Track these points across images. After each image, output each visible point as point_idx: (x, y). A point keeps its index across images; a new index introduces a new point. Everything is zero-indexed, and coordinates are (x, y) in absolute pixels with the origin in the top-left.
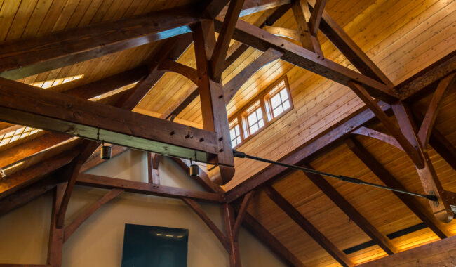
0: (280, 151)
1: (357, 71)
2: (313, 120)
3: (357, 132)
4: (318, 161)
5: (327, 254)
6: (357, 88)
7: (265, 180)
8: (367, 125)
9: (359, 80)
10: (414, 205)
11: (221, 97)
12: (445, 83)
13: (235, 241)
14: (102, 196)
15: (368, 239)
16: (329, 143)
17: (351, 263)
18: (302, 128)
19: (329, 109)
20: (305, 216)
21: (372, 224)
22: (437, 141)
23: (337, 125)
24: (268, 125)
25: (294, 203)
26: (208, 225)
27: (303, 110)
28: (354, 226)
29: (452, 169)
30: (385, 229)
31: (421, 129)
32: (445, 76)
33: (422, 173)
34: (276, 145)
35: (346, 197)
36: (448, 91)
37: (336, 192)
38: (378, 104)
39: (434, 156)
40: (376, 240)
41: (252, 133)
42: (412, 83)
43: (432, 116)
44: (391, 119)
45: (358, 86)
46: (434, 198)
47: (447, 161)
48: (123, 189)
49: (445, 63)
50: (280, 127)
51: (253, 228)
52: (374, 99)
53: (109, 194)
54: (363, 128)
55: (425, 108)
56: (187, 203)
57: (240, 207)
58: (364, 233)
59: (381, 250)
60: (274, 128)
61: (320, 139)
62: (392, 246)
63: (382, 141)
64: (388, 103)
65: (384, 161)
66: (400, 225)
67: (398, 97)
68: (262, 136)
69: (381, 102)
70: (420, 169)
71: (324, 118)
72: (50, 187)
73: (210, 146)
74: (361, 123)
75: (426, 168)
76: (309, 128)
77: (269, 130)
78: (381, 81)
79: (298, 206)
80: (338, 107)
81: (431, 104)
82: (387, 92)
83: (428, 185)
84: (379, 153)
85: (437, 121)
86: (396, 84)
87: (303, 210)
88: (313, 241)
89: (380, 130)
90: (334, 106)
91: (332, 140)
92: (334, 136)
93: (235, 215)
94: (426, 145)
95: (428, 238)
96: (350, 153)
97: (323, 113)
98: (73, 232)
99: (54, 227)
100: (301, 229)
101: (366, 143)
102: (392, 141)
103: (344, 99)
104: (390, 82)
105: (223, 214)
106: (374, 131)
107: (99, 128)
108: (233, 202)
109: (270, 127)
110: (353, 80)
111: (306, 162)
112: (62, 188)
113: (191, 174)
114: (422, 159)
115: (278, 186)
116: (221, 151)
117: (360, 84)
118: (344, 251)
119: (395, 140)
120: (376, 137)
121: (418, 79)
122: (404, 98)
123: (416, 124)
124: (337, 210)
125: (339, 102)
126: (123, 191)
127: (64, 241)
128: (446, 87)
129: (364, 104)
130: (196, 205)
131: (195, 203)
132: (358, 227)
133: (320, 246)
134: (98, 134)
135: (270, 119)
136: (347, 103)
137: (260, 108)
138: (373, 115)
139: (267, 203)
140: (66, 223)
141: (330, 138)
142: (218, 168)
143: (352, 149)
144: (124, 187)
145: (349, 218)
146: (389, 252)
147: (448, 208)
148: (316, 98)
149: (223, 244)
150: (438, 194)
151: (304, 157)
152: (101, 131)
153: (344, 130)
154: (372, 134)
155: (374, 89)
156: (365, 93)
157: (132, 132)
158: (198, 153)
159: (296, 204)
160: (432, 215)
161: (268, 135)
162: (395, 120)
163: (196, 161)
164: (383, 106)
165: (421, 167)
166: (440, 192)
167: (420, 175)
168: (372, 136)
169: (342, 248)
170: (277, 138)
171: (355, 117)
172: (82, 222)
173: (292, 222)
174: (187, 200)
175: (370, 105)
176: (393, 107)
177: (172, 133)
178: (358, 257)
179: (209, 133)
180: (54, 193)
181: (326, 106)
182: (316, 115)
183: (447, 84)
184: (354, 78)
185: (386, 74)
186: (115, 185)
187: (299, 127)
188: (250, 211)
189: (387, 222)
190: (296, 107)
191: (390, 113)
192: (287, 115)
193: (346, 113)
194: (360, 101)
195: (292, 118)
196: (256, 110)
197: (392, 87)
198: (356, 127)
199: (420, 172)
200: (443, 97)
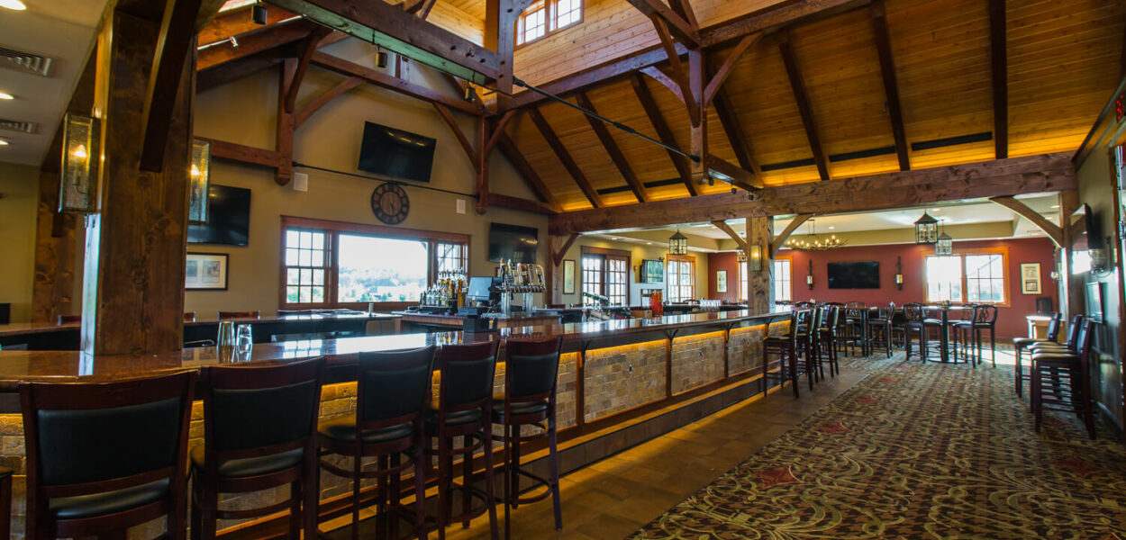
0: (557, 70)
1: (668, 5)
2: (602, 43)
3: (645, 71)
4: (595, 92)
5: (580, 190)
6: (659, 24)
7: (532, 101)
8: (658, 65)
9: (665, 14)
10: (680, 163)
11: (510, 11)
12: (748, 41)
13: (486, 161)
14: (340, 83)
15: (624, 183)
16: (612, 75)
17: (601, 203)
18: (587, 49)
19: (623, 35)
20: (566, 148)
21: (634, 170)
22: (721, 101)
23: (627, 57)
24: (548, 34)
25: (558, 133)
26: (459, 138)
27: (593, 27)
28: (614, 168)
29: (724, 132)
30: (644, 177)
31: (710, 85)
32: (751, 34)
33: (695, 132)
34: (553, 62)
35: (614, 138)
36: (749, 49)
37: (606, 130)
38: (676, 45)
39: (713, 117)
40: (633, 186)
41: (527, 40)
42: (718, 30)
43: (724, 73)
44: (683, 65)
45: (660, 21)
46: (697, 159)
47: (723, 123)
48: (363, 78)
49: (756, 18)
50: (562, 41)
51: (507, 150)
52: (672, 37)
53: (348, 83)
54: (653, 67)
55: (721, 62)
56: (438, 109)
57: (498, 125)
58: (622, 177)
59: (634, 196)
60: (554, 41)
61: (604, 69)
62: (645, 194)
63: (666, 88)
64: (686, 46)
65: (663, 108)
66: (659, 176)
67: (698, 43)
68: (538, 47)
69: (679, 43)
70: (694, 127)
71: (614, 44)
72: (277, 61)
73: (491, 68)
74: (652, 62)
75: (700, 128)
76: (595, 51)
77: (549, 41)
78: (687, 20)
79: (562, 136)
80: (633, 35)
81: (728, 61)
82: (689, 35)
83: (695, 146)
84: (660, 98)
85: (729, 79)
86: (702, 27)
87: (565, 142)
88: (569, 175)
89: (669, 74)
90: (628, 33)
91: (617, 73)
92: (620, 70)
93: (490, 132)
94: (709, 102)
95: (681, 192)
96: (631, 92)
97: (615, 38)
98: (305, 119)
99: (283, 109)
100: (537, 131)
101: (651, 85)
102: (677, 91)
103: (642, 28)
104: (696, 24)
105: (477, 129)
106: (663, 75)
107: (375, 29)
108: (489, 119)
109: (551, 38)
110: (657, 13)
111: (582, 92)
112: (292, 66)
113: (467, 97)
114: (699, 116)
115: (544, 110)
116: (501, 76)
117: (664, 19)
118: (598, 191)
119: (680, 91)
120: (663, 82)
121: (724, 28)
122: (705, 46)
123: (707, 77)
124: (602, 149)
125: (635, 30)
126: (364, 81)
127: (295, 129)
128: (747, 45)
129: (660, 42)
130: (448, 113)
131: (448, 111)
132: (617, 170)
133: (574, 182)
134: (374, 36)
135: (552, 28)
136: (644, 33)
137: (544, 10)
138: (667, 57)
139: (528, 125)
140: (297, 107)
141: (615, 70)
142: (495, 95)
143: (636, 89)
144: (366, 76)
145: (611, 160)
146: (641, 200)
147: (706, 171)
148: (611, 17)
149: (472, 162)
150: (702, 156)
151: (582, 85)
152: (377, 33)
153: (632, 65)
154: (660, 78)
155: (676, 29)
156: (666, 31)
157: (411, 39)
158: (476, 74)
159: (561, 133)
160: (690, 173)
161: (546, 48)
162: (687, 68)
163: (473, 82)
164: (680, 49)
165: (696, 125)
166: (704, 155)
167: (692, 134)
168: (659, 80)
169: (596, 188)
170: (556, 55)
171: (648, 54)
172: (315, 110)
173: (551, 152)
174: (439, 106)
175: (666, 45)
176: (690, 53)
177: (453, 48)
178: (610, 199)
179: (492, 54)
180: (281, 69)
181: (621, 30)
182: (606, 38)
183: (750, 43)
184: (659, 10)
185: (695, 12)
186: (355, 72)
187: (584, 47)
188: (508, 132)
189: (648, 170)
190: (587, 21)
191: (685, 58)
192: (574, 29)
193: (640, 45)
194: (658, 36)
195: (578, 34)
196: (537, 11)
197: (695, 29)
198: (645, 64)
199: (693, 130)
200: (741, 56)
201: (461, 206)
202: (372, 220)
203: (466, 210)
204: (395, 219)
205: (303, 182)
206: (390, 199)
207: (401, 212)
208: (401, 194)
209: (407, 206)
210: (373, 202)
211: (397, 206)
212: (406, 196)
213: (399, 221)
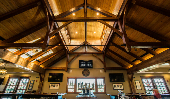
13: (104, 61)
15: (135, 58)
46: (125, 45)
58: (133, 57)
62: (142, 59)
75: (124, 37)
91: (111, 35)
118: (132, 62)
127: (68, 64)
151: (109, 41)
176: (118, 22)
201: (101, 71)
202: (83, 76)
203: (103, 71)
204: (87, 75)
205: (71, 71)
206: (86, 72)
207: (88, 74)
208: (88, 71)
209: (89, 73)
210: (83, 73)
211: (87, 73)
212: (89, 71)
213: (88, 76)
